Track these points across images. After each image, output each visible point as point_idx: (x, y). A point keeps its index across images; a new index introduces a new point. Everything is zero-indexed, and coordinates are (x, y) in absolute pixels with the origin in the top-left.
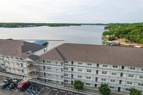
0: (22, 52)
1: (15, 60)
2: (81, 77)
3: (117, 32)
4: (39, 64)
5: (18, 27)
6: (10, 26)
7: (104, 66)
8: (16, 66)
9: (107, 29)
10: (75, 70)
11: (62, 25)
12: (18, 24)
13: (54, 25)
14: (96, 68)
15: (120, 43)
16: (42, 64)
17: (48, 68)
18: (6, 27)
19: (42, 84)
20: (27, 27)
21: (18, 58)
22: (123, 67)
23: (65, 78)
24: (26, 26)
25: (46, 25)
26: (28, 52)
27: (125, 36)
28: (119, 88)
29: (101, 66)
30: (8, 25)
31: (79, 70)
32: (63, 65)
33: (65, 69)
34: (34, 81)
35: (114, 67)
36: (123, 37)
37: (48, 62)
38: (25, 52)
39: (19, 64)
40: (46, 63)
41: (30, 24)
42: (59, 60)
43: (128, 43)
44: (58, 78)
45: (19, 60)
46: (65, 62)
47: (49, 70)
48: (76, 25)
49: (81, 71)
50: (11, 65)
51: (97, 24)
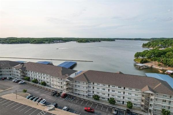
0: (62, 75)
1: (58, 80)
2: (99, 93)
3: (151, 54)
4: (73, 83)
5: (44, 43)
6: (37, 41)
7: (113, 86)
8: (58, 84)
9: (145, 47)
10: (95, 88)
11: (93, 41)
12: (45, 40)
13: (83, 41)
14: (108, 87)
15: (153, 66)
16: (75, 83)
17: (78, 86)
18: (33, 43)
19: (74, 95)
20: (54, 43)
21: (59, 79)
22: (124, 88)
23: (89, 93)
24: (52, 42)
25: (73, 41)
26: (66, 75)
27: (158, 59)
28: (123, 102)
29: (111, 87)
30: (35, 41)
31: (97, 89)
32: (88, 84)
33: (89, 87)
34: (69, 94)
35: (119, 87)
36: (155, 60)
37: (78, 82)
38: (64, 75)
39: (59, 83)
40: (77, 82)
41: (56, 40)
42: (85, 81)
43: (162, 66)
44: (84, 93)
45: (60, 80)
46: (89, 83)
47: (79, 87)
48: (108, 41)
49: (99, 89)
50: (55, 83)
51: (136, 39)
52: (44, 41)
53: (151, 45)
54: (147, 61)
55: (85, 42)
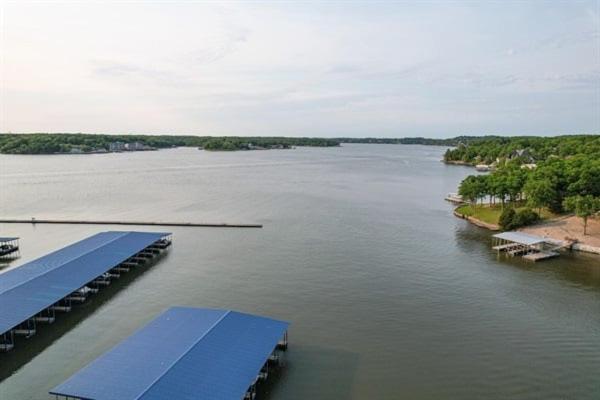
5: (65, 151)
6: (32, 146)
9: (456, 162)
11: (260, 145)
13: (225, 143)
15: (576, 242)
18: (15, 153)
20: (108, 151)
30: (26, 142)
48: (317, 145)
51: (406, 139)
52: (67, 145)
53: (476, 155)
54: (535, 215)
55: (232, 149)
